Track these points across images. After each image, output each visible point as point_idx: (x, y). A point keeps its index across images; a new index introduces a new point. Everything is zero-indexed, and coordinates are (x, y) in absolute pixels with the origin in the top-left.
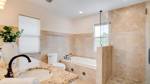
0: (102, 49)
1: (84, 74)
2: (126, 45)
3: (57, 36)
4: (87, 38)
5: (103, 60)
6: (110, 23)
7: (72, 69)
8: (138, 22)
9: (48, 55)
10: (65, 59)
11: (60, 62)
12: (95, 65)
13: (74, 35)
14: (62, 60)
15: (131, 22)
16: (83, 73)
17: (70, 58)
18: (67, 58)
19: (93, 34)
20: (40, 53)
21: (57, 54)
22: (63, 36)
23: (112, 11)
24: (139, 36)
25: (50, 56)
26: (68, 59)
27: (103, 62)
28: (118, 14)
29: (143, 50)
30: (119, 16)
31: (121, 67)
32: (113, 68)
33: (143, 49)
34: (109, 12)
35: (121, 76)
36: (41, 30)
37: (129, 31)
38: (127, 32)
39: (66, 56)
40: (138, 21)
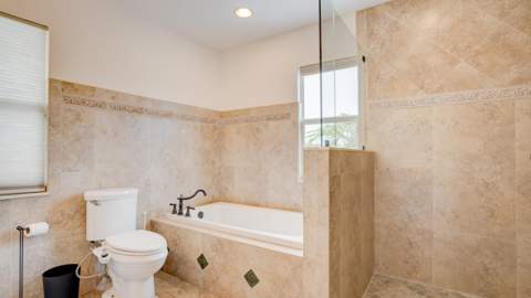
0: (327, 158)
1: (251, 279)
2: (430, 149)
3: (138, 111)
4: (272, 123)
5: (331, 215)
6: (364, 59)
7: (202, 257)
8: (478, 53)
9: (89, 196)
10: (174, 212)
11: (153, 227)
12: (300, 239)
13: (221, 115)
14: (160, 220)
15: (448, 51)
16: (246, 276)
17: (202, 209)
18: (185, 211)
19: (295, 105)
20: (44, 187)
21: (135, 192)
22: (169, 115)
23: (372, 8)
24: (483, 110)
25: (95, 203)
26: (188, 215)
27: (331, 221)
28: (396, 23)
29: (498, 168)
30: (398, 29)
31: (410, 243)
32: (378, 248)
33: (499, 163)
34: (359, 13)
35: (412, 282)
36: (51, 81)
37: (441, 89)
38: (433, 92)
39: (181, 200)
40: (477, 47)
